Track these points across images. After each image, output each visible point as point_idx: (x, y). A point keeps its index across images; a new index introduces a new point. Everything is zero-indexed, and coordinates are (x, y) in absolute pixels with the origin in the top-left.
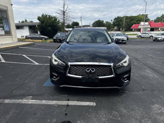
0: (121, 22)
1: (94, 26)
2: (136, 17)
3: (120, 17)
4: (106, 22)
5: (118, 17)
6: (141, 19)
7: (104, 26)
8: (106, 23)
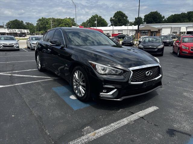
0: (47, 24)
1: (9, 27)
2: (63, 20)
3: (45, 18)
4: (26, 23)
5: (43, 18)
6: (69, 22)
7: (25, 28)
8: (27, 25)
